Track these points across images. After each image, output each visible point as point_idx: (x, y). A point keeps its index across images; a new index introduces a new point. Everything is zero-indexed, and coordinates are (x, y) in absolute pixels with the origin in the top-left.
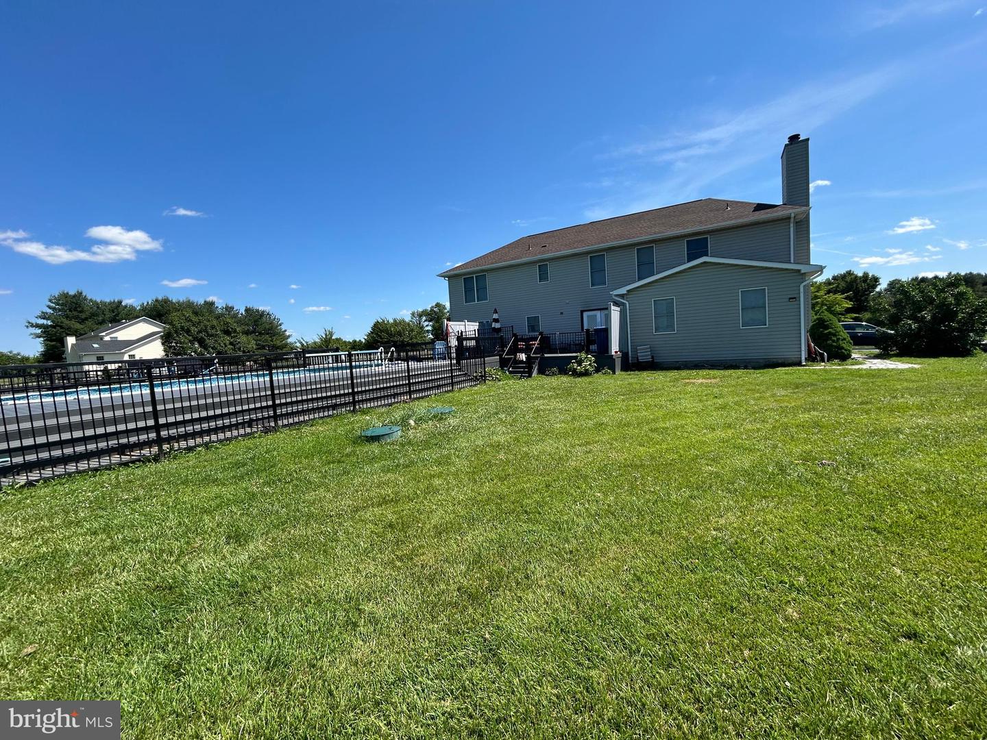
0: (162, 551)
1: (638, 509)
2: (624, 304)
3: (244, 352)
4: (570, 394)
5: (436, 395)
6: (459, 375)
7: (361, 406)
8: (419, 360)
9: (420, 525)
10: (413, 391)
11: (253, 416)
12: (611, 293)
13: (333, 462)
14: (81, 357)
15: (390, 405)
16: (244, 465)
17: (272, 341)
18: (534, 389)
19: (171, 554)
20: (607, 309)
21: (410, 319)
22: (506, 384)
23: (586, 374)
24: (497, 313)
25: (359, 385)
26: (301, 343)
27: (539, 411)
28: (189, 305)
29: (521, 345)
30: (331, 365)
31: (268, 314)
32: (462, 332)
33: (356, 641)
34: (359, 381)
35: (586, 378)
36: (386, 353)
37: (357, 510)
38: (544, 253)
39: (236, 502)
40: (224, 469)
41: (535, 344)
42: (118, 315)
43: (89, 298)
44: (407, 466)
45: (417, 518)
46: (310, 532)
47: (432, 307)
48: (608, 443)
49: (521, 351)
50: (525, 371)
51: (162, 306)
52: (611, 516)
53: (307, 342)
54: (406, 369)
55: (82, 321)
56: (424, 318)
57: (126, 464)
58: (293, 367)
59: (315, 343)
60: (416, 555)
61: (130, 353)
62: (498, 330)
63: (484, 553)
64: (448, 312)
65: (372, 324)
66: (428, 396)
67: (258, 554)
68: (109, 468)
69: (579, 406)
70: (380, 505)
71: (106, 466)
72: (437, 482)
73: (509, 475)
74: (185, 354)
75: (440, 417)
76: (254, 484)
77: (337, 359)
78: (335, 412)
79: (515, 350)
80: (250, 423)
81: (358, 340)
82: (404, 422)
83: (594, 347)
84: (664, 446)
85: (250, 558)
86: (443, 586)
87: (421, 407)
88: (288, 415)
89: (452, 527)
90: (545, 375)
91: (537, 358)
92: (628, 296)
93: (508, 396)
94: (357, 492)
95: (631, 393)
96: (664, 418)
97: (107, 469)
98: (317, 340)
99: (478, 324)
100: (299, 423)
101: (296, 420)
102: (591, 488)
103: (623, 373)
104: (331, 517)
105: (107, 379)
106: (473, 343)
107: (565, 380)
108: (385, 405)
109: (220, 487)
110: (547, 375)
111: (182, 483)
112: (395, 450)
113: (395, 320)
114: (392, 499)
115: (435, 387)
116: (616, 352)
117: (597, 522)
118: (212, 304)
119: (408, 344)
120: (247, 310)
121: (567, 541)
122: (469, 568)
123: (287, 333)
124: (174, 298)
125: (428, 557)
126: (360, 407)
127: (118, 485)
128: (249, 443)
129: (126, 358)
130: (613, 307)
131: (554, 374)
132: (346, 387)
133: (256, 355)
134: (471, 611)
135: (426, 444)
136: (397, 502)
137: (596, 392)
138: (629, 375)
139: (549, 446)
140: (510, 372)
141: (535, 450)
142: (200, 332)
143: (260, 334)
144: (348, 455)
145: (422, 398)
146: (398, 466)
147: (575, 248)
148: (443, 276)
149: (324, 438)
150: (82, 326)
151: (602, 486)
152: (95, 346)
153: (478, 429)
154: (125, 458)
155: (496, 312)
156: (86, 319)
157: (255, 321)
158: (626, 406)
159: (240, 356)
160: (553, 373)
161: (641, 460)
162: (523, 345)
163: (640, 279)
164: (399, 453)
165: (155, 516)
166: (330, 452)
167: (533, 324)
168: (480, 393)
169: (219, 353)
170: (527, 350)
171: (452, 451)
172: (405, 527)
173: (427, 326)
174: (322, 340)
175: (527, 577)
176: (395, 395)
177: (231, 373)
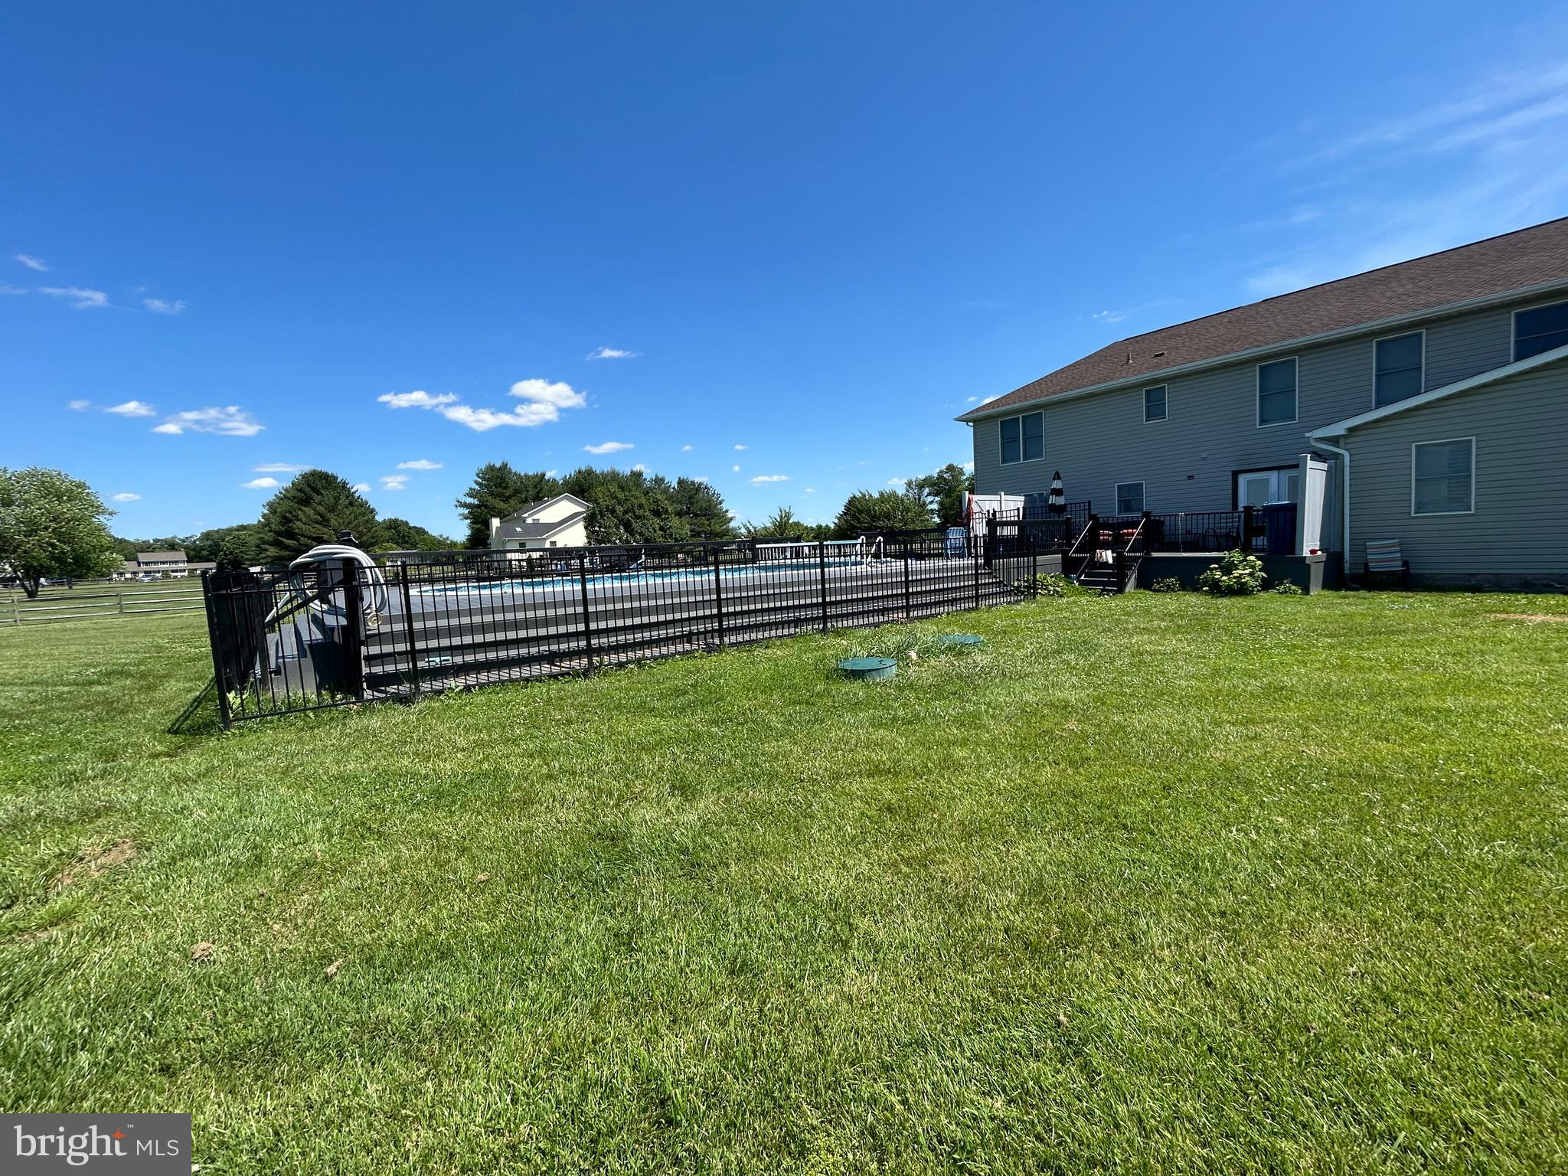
0: (601, 791)
1: (1379, 862)
2: (1337, 457)
3: (676, 540)
4: (1206, 629)
5: (948, 614)
6: (989, 584)
7: (835, 624)
8: (920, 557)
9: (935, 816)
10: (913, 606)
11: (694, 628)
12: (1307, 435)
13: (800, 703)
14: (504, 543)
15: (877, 625)
16: (685, 693)
17: (709, 525)
18: (1129, 614)
19: (610, 795)
20: (1296, 466)
21: (904, 492)
22: (1075, 602)
23: (1240, 590)
24: (1059, 478)
25: (833, 592)
26: (747, 528)
27: (1142, 654)
28: (614, 476)
29: (1105, 534)
30: (788, 562)
31: (706, 488)
32: (995, 512)
33: (849, 968)
34: (833, 585)
35: (1240, 600)
36: (869, 544)
37: (837, 777)
38: (1159, 366)
39: (678, 741)
40: (662, 696)
41: (1132, 534)
42: (540, 491)
43: (513, 471)
44: (910, 723)
45: (930, 804)
46: (774, 799)
47: (941, 472)
48: (1299, 726)
49: (1105, 546)
50: (1112, 581)
51: (585, 478)
52: (1313, 866)
53: (755, 528)
54: (903, 570)
55: (506, 499)
56: (927, 490)
57: (554, 677)
58: (739, 562)
59: (765, 528)
60: (932, 861)
61: (552, 539)
62: (1061, 509)
63: (1048, 881)
64: (967, 479)
65: (845, 501)
66: (937, 614)
67: (709, 816)
68: (539, 679)
69: (1226, 651)
70: (870, 775)
71: (537, 676)
72: (960, 753)
73: (1088, 759)
74: (609, 542)
75: (958, 651)
76: (697, 720)
77: (797, 553)
78: (797, 630)
79: (1093, 543)
80: (689, 637)
81: (824, 525)
82: (901, 653)
83: (1260, 541)
84: (1442, 746)
85: (699, 819)
86: (980, 920)
87: (927, 632)
88: (737, 629)
89: (989, 829)
90: (1151, 590)
91: (1136, 559)
92: (1348, 441)
93: (1079, 624)
94: (837, 750)
95: (1350, 633)
96: (1440, 689)
97: (537, 681)
98: (769, 525)
99: (1023, 498)
100: (751, 642)
101: (747, 637)
102: (1261, 804)
103: (1327, 593)
104: (801, 781)
105: (533, 571)
106: (1014, 531)
107: (1194, 601)
108: (869, 625)
109: (658, 719)
110: (1155, 591)
111: (615, 707)
112: (889, 695)
113: (882, 494)
114: (889, 769)
115: (948, 601)
116: (1313, 552)
117: (1281, 872)
118: (639, 474)
119: (901, 532)
120: (681, 482)
121: (1212, 891)
122: (1022, 899)
123: (729, 515)
124: (598, 469)
125: (952, 868)
126: (833, 626)
127: (548, 702)
128: (689, 664)
129: (548, 545)
130: (1310, 464)
131: (1169, 589)
132: (814, 593)
133: (688, 545)
134: (1028, 969)
135: (938, 691)
136: (896, 774)
137: (1262, 626)
138: (1344, 597)
139: (1166, 718)
140: (1082, 583)
141: (1139, 721)
142: (626, 512)
143: (696, 515)
144: (819, 695)
145: (927, 617)
146: (895, 719)
147: (1227, 353)
148: (964, 419)
149: (785, 666)
150: (506, 506)
151: (1286, 805)
152: (518, 529)
153: (1027, 675)
154: (556, 669)
155: (1057, 476)
156: (510, 497)
157: (691, 498)
158: (1340, 658)
159: (671, 546)
160: (1169, 586)
161: (1383, 769)
162: (1109, 535)
163: (1380, 404)
164: (896, 700)
165: (589, 745)
166: (794, 688)
167: (1129, 497)
168: (1026, 616)
169: (647, 541)
170: (1116, 544)
171: (983, 707)
172: (912, 816)
173: (931, 502)
174: (775, 525)
175: (1133, 939)
176: (883, 611)
177: (662, 568)
